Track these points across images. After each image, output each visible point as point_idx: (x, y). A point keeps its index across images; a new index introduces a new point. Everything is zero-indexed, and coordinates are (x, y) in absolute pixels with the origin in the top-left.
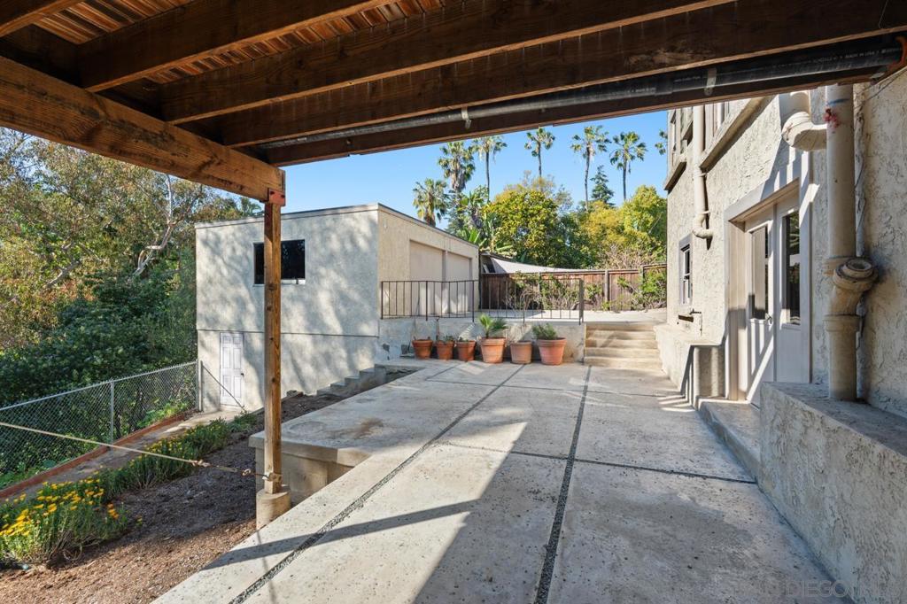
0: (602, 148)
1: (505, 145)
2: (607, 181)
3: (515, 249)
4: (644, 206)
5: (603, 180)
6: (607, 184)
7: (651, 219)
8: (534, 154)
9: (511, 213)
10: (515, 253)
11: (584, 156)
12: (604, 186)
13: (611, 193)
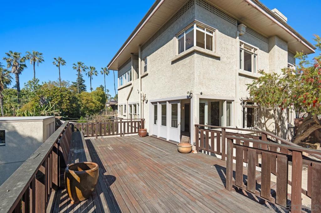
0: (84, 70)
1: (43, 60)
2: (82, 76)
3: (60, 111)
4: (99, 94)
5: (81, 76)
6: (82, 77)
7: (101, 98)
8: (57, 66)
9: (55, 96)
10: (61, 112)
11: (77, 71)
12: (81, 78)
13: (84, 81)
